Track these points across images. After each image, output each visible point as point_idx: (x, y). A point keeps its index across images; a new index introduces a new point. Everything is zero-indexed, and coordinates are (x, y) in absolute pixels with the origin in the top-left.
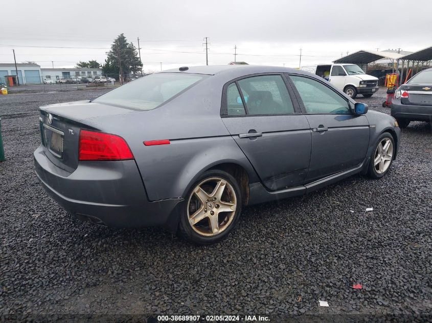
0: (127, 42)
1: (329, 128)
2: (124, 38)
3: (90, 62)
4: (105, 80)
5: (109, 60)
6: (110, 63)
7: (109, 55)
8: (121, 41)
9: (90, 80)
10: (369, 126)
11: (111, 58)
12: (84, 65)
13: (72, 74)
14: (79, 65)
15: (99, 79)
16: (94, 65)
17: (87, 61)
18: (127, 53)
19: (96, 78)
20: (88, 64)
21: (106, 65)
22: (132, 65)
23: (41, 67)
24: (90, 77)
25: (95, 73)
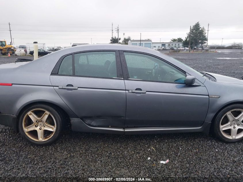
0: (200, 27)
1: (147, 91)
2: (199, 24)
3: (178, 39)
4: (183, 49)
5: (188, 37)
6: (188, 39)
7: (188, 35)
8: (197, 26)
9: (175, 48)
10: (208, 95)
11: (189, 36)
12: (174, 40)
13: (167, 45)
14: (172, 40)
15: (180, 48)
16: (180, 40)
17: (176, 38)
18: (199, 33)
19: (179, 47)
20: (177, 40)
21: (186, 40)
22: (201, 40)
23: (153, 42)
24: (175, 47)
25: (179, 45)
